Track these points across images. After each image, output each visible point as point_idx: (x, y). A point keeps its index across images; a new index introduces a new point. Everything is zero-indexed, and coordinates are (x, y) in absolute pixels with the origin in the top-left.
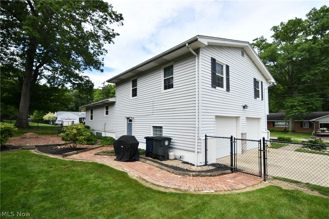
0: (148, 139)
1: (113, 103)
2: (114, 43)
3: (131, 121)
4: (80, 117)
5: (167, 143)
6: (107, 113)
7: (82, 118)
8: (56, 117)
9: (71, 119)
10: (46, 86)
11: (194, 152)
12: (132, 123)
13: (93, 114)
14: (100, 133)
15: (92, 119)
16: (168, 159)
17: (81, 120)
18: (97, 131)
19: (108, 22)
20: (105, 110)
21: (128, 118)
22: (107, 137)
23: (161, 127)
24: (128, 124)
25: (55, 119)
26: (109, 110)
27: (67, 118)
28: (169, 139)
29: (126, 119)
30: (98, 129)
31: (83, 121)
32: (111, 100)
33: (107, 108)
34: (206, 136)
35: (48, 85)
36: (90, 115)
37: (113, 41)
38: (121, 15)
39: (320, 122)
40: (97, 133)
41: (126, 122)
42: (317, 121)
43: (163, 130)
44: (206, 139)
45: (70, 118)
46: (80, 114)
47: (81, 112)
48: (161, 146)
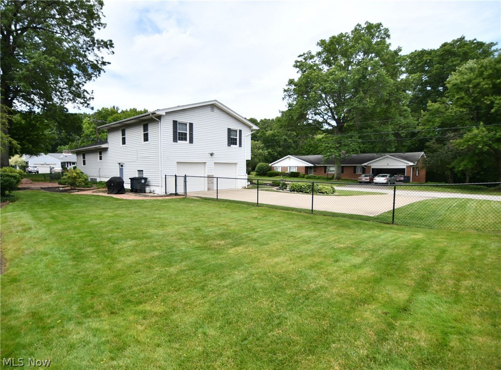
0: (132, 179)
1: (106, 149)
2: (105, 72)
3: (122, 166)
4: (63, 161)
5: (143, 181)
6: (101, 159)
7: (65, 163)
8: (26, 161)
9: (49, 165)
10: (21, 123)
11: (159, 186)
12: (123, 167)
13: (86, 159)
14: (95, 179)
15: (84, 164)
16: (145, 192)
17: (63, 165)
18: (91, 177)
19: (95, 48)
20: (99, 156)
21: (120, 164)
22: (102, 182)
23: (142, 171)
24: (120, 168)
25: (24, 164)
26: (103, 155)
27: (43, 163)
28: (146, 179)
29: (118, 165)
30: (91, 175)
31: (68, 166)
32: (103, 146)
33: (100, 154)
34: (166, 176)
35: (23, 122)
36: (82, 160)
37: (103, 70)
38: (111, 41)
39: (372, 167)
40: (91, 179)
41: (118, 167)
42: (369, 165)
43: (144, 173)
44: (166, 178)
45: (47, 163)
46: (62, 156)
47: (62, 153)
48: (138, 183)
